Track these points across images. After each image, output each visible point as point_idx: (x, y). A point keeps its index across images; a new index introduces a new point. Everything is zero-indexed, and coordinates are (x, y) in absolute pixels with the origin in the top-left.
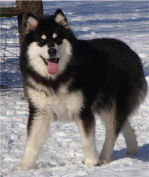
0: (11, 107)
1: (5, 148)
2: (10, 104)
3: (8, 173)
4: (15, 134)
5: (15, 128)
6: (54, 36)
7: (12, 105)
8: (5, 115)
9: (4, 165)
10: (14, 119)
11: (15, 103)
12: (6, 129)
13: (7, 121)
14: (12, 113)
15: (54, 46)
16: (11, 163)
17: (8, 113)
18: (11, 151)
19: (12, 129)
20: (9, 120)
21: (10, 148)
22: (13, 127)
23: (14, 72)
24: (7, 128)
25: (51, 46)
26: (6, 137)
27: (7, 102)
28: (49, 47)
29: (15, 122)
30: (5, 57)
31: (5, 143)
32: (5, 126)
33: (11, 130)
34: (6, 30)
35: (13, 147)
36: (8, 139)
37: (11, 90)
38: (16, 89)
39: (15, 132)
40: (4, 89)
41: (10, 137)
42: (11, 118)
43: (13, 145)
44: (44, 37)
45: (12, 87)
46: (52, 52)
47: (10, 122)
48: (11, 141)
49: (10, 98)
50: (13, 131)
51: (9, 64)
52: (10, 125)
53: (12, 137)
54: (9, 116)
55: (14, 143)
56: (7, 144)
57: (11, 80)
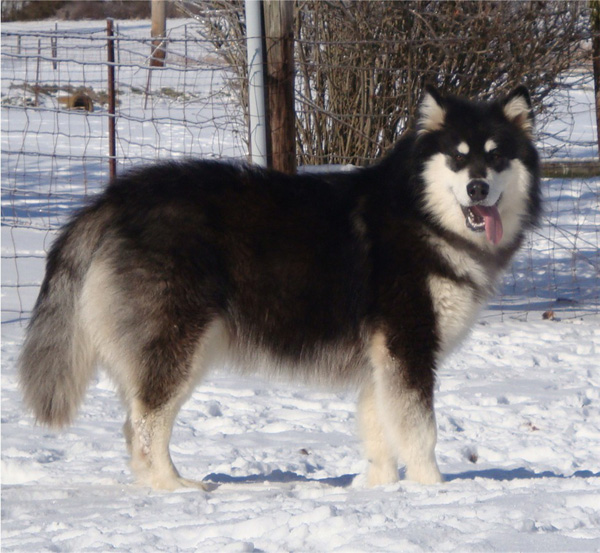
0: (585, 339)
1: (578, 412)
2: (583, 334)
3: (586, 458)
4: (595, 388)
5: (593, 378)
6: (490, 145)
7: (586, 337)
8: (575, 353)
9: (577, 444)
10: (592, 361)
11: (592, 332)
12: (579, 380)
13: (580, 365)
14: (587, 350)
15: (485, 175)
16: (589, 441)
17: (580, 349)
18: (589, 420)
19: (589, 380)
20: (582, 363)
21: (586, 413)
22: (589, 375)
23: (588, 276)
24: (579, 377)
25: (477, 173)
26: (579, 394)
27: (578, 330)
28: (472, 175)
29: (593, 367)
30: (575, 248)
31: (578, 403)
32: (576, 373)
33: (587, 382)
34: (572, 199)
35: (591, 412)
36: (582, 397)
37: (585, 308)
38: (593, 307)
39: (594, 384)
40: (573, 305)
41: (585, 394)
42: (586, 359)
43: (591, 408)
44: (463, 148)
45: (587, 304)
46: (478, 190)
47: (584, 366)
48: (587, 402)
49: (583, 323)
50: (590, 384)
51: (581, 262)
52: (585, 372)
53: (590, 394)
54: (582, 356)
55: (593, 405)
56: (581, 406)
57: (584, 290)
